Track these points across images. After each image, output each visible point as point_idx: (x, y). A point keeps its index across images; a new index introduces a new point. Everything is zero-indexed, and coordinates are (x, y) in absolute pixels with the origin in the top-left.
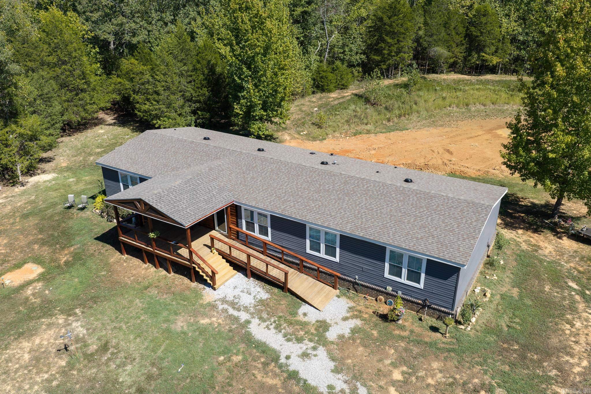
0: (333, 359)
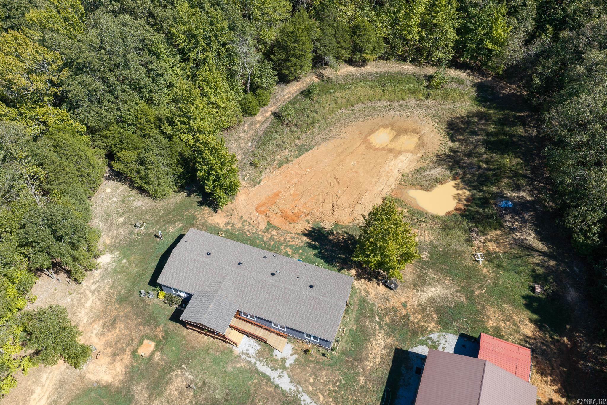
0: (289, 377)
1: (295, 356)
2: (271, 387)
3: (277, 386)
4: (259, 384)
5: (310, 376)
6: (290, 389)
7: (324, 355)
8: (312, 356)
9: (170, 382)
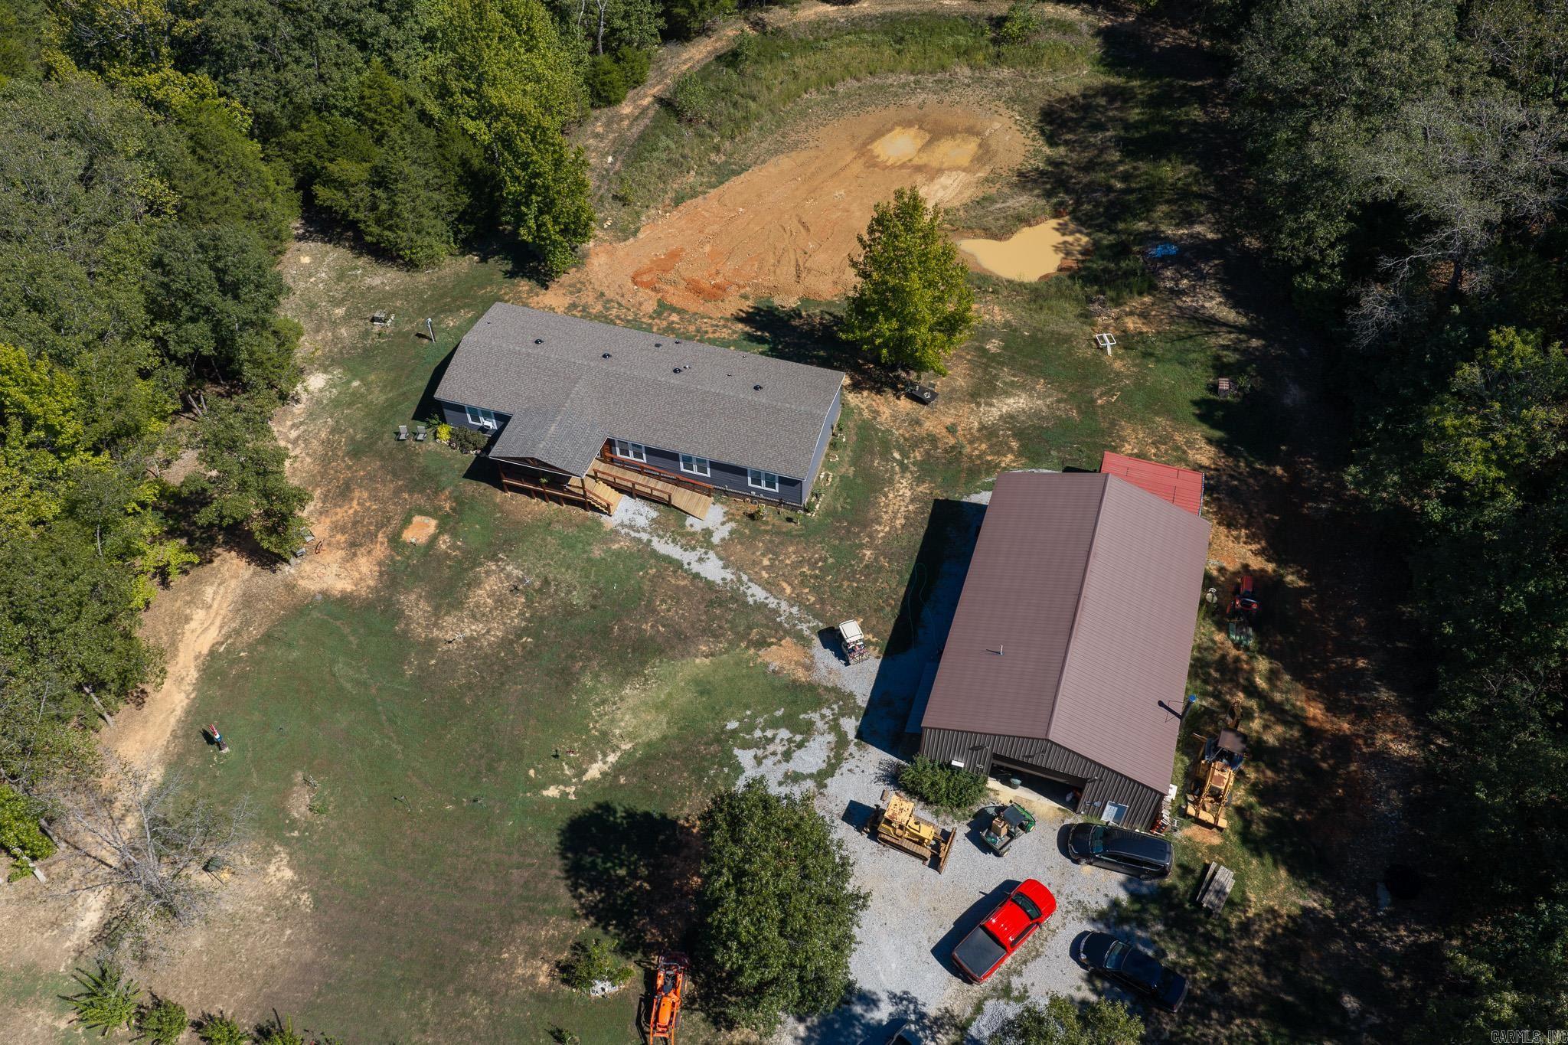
0: (721, 559)
1: (732, 525)
2: (684, 578)
3: (697, 576)
4: (659, 575)
5: (763, 555)
6: (724, 579)
7: (789, 520)
8: (766, 523)
9: (476, 583)
